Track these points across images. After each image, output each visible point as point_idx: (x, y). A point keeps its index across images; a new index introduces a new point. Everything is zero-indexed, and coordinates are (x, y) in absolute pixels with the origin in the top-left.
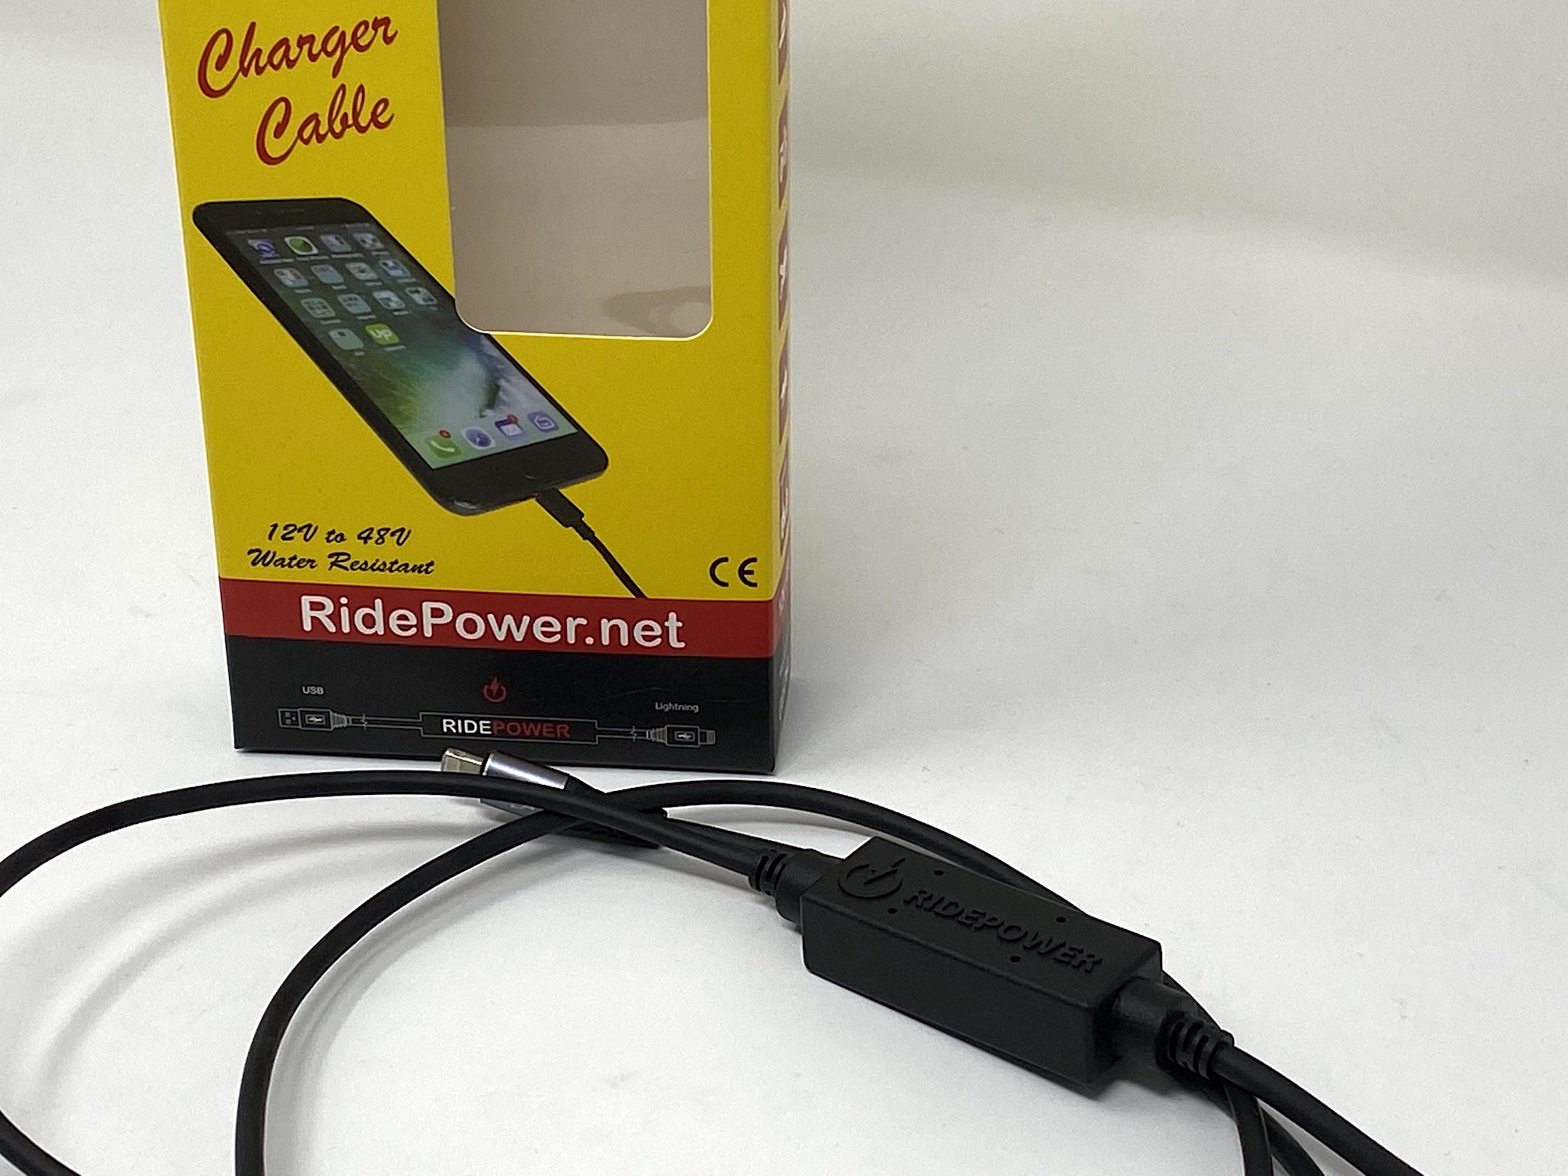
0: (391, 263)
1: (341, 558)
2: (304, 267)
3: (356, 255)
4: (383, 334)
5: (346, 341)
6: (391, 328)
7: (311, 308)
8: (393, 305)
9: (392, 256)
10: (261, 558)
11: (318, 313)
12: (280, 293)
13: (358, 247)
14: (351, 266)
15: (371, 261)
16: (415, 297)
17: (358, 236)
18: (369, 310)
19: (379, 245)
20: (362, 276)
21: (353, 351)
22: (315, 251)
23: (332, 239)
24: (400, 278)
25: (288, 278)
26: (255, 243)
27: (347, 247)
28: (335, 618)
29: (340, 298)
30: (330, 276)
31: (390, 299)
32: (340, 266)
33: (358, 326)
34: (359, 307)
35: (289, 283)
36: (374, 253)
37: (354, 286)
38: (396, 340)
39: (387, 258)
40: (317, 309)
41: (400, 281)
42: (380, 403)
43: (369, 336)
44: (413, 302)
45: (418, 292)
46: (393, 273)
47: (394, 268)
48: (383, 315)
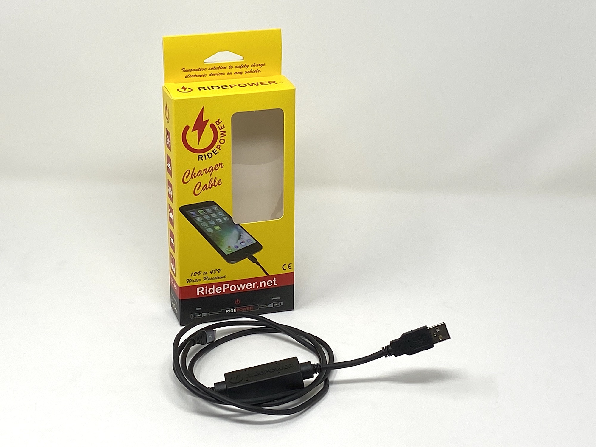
0: (220, 213)
1: (207, 278)
2: (202, 216)
3: (213, 212)
4: (217, 228)
5: (210, 230)
6: (219, 227)
7: (203, 225)
8: (220, 221)
9: (220, 211)
10: (189, 281)
11: (204, 226)
12: (197, 222)
13: (213, 210)
14: (211, 215)
15: (216, 213)
16: (225, 219)
17: (213, 208)
18: (215, 223)
19: (218, 209)
20: (214, 216)
21: (211, 232)
22: (204, 212)
23: (208, 209)
24: (222, 215)
25: (198, 219)
26: (192, 213)
27: (211, 211)
28: (204, 292)
29: (209, 222)
30: (207, 217)
31: (219, 220)
32: (209, 215)
33: (212, 227)
34: (213, 223)
35: (198, 220)
36: (217, 211)
37: (212, 219)
38: (220, 229)
39: (219, 212)
40: (204, 225)
41: (222, 216)
42: (216, 243)
43: (215, 229)
44: (224, 220)
45: (225, 218)
46: (220, 215)
47: (221, 214)
48: (218, 224)
